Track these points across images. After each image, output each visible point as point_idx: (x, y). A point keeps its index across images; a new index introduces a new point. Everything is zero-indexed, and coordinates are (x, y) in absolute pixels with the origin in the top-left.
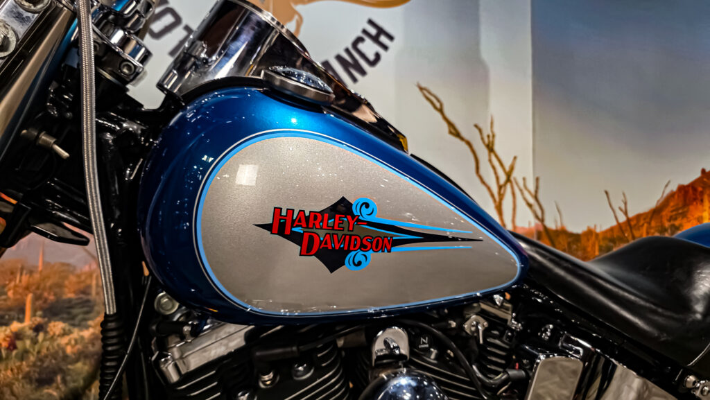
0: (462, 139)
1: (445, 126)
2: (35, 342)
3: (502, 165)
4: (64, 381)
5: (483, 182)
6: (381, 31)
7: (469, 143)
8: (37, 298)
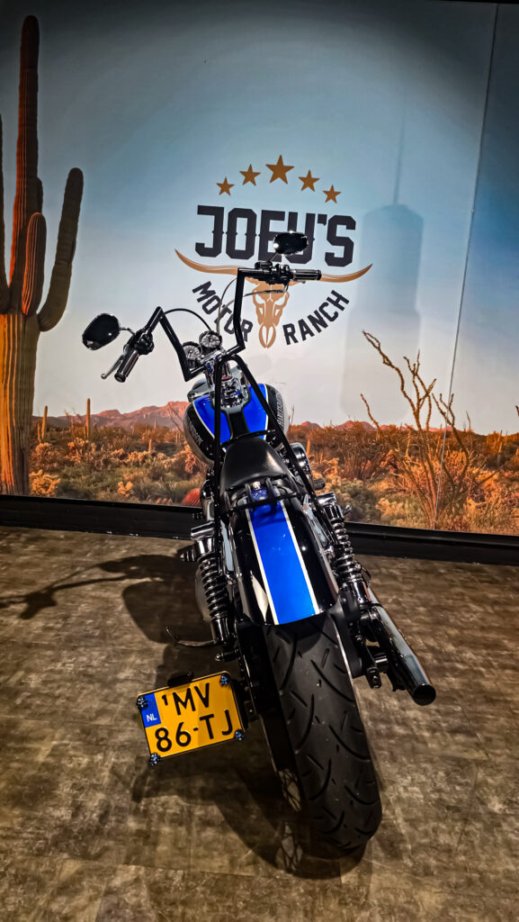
0: (393, 367)
1: (381, 357)
2: (152, 461)
3: (422, 384)
4: (163, 480)
5: (406, 396)
6: (340, 297)
7: (397, 369)
8: (153, 441)
